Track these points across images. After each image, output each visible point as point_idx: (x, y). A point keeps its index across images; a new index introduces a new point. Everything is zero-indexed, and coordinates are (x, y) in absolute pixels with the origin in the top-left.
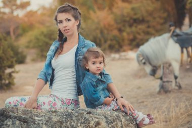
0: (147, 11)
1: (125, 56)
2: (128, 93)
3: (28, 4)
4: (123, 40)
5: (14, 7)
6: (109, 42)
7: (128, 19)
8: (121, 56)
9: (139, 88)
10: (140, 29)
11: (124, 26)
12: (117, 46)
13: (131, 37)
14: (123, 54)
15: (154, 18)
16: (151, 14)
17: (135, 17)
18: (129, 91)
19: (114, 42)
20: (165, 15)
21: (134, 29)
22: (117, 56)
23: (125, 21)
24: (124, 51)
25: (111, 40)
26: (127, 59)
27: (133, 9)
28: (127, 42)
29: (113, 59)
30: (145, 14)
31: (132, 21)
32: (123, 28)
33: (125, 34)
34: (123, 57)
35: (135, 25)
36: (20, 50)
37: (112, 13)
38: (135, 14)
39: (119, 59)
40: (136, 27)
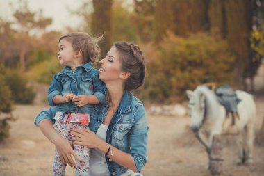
0: (208, 52)
1: (169, 111)
2: (161, 168)
3: (49, 21)
4: (171, 87)
5: (29, 24)
6: (150, 89)
7: (180, 60)
8: (163, 110)
9: (179, 162)
10: (195, 75)
11: (174, 68)
12: (161, 96)
13: (182, 85)
14: (167, 107)
15: (217, 62)
16: (212, 56)
17: (190, 58)
18: (164, 165)
19: (158, 89)
20: (232, 59)
21: (187, 74)
22: (158, 109)
23: (176, 62)
24: (170, 103)
25: (154, 86)
26: (172, 116)
27: (188, 47)
28: (175, 90)
29: (153, 114)
30: (204, 56)
31: (185, 63)
32: (172, 71)
33: (173, 80)
34: (167, 113)
35: (189, 68)
36: (28, 85)
37: (159, 48)
38: (191, 54)
39: (161, 114)
40: (190, 72)
